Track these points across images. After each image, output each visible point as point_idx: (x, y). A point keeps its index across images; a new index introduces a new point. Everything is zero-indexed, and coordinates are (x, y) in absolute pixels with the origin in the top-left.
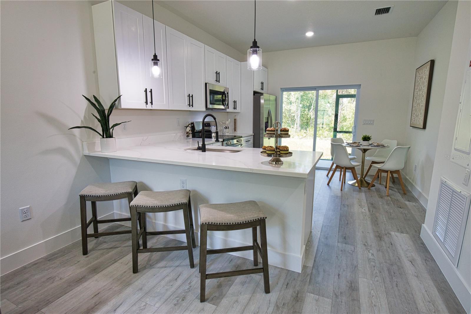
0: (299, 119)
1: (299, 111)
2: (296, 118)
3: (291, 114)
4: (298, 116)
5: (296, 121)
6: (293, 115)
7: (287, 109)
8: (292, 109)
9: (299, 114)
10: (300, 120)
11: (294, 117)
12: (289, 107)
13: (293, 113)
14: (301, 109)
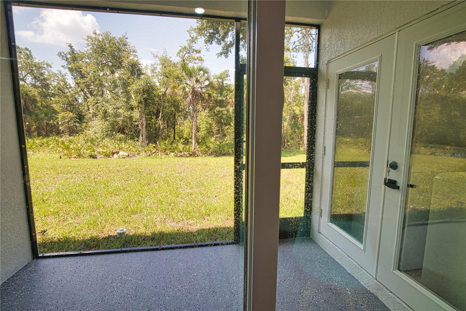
0: (144, 130)
1: (144, 119)
2: (140, 127)
3: (133, 123)
4: (142, 125)
5: (141, 132)
6: (136, 124)
7: (127, 115)
8: (134, 116)
9: (144, 123)
10: (146, 131)
11: (137, 126)
12: (129, 113)
13: (136, 122)
14: (146, 116)
